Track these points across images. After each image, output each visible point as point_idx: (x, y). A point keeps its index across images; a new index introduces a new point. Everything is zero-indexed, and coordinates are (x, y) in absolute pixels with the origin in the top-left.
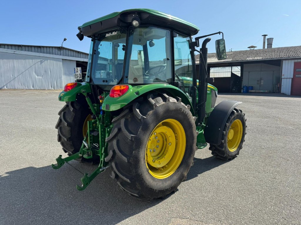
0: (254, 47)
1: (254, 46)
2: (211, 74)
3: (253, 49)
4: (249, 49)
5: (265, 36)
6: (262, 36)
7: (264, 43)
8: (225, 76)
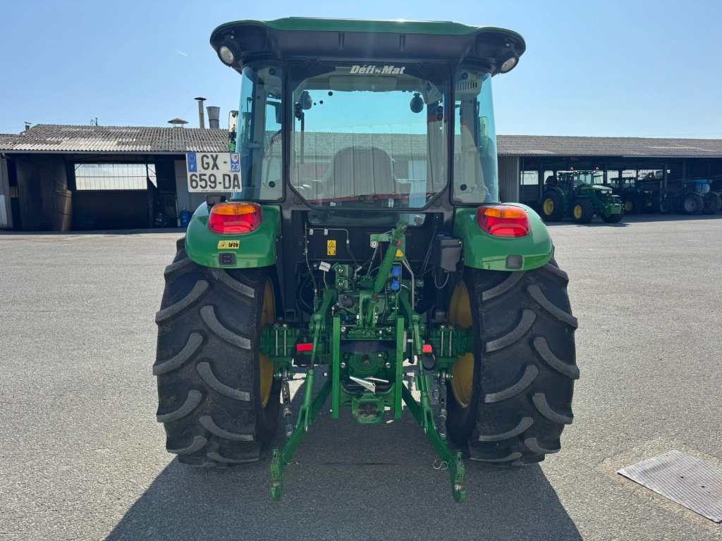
0: (183, 122)
1: (183, 119)
2: (77, 180)
3: (179, 125)
4: (172, 126)
5: (201, 100)
6: (196, 99)
7: (202, 115)
8: (117, 188)
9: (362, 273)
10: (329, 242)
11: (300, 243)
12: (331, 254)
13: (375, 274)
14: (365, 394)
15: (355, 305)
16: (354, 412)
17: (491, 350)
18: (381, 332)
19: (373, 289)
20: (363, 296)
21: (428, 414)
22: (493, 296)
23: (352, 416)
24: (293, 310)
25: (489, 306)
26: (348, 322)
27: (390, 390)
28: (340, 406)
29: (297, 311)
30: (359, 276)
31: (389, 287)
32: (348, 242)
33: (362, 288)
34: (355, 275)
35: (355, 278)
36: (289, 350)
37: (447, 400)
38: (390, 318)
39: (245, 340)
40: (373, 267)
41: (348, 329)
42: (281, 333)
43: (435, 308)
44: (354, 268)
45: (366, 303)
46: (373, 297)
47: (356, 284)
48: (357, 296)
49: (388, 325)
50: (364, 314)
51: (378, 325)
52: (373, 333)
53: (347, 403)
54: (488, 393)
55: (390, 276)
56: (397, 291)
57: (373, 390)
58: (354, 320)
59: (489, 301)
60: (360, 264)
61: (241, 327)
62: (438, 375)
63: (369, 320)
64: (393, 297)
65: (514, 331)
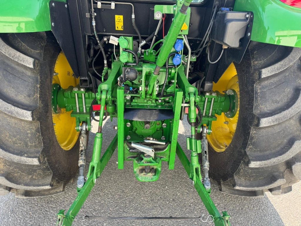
9: (146, 47)
10: (117, 17)
11: (88, 15)
12: (119, 29)
13: (157, 48)
14: (145, 159)
15: (138, 77)
16: (135, 170)
17: (265, 126)
18: (160, 101)
19: (155, 63)
20: (146, 69)
21: (197, 169)
22: (273, 73)
23: (133, 173)
24: (87, 78)
25: (266, 83)
26: (132, 92)
27: (166, 149)
28: (124, 160)
29: (90, 79)
30: (143, 50)
31: (170, 62)
32: (133, 16)
33: (145, 62)
34: (140, 49)
35: (139, 52)
36: (88, 109)
37: (209, 152)
38: (169, 90)
39: (25, 111)
40: (156, 40)
41: (132, 98)
42: (80, 96)
43: (204, 80)
44: (139, 43)
45: (148, 76)
46: (155, 71)
47: (140, 58)
48: (140, 69)
49: (167, 96)
50: (147, 86)
51: (159, 95)
52: (154, 101)
53: (130, 159)
54: (254, 161)
55: (173, 50)
56: (178, 66)
57: (152, 155)
58: (137, 91)
59: (268, 78)
60: (144, 38)
61: (22, 98)
62: (201, 130)
63: (150, 92)
64: (173, 71)
65: (290, 109)
